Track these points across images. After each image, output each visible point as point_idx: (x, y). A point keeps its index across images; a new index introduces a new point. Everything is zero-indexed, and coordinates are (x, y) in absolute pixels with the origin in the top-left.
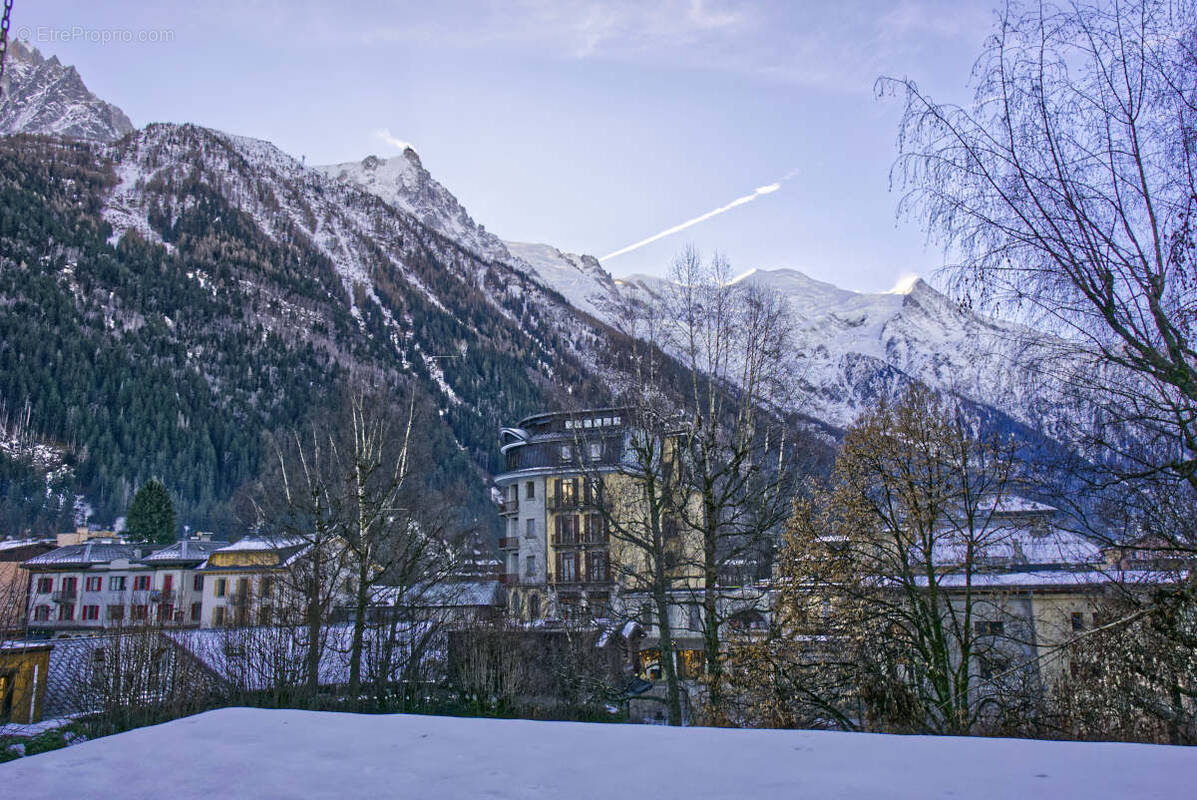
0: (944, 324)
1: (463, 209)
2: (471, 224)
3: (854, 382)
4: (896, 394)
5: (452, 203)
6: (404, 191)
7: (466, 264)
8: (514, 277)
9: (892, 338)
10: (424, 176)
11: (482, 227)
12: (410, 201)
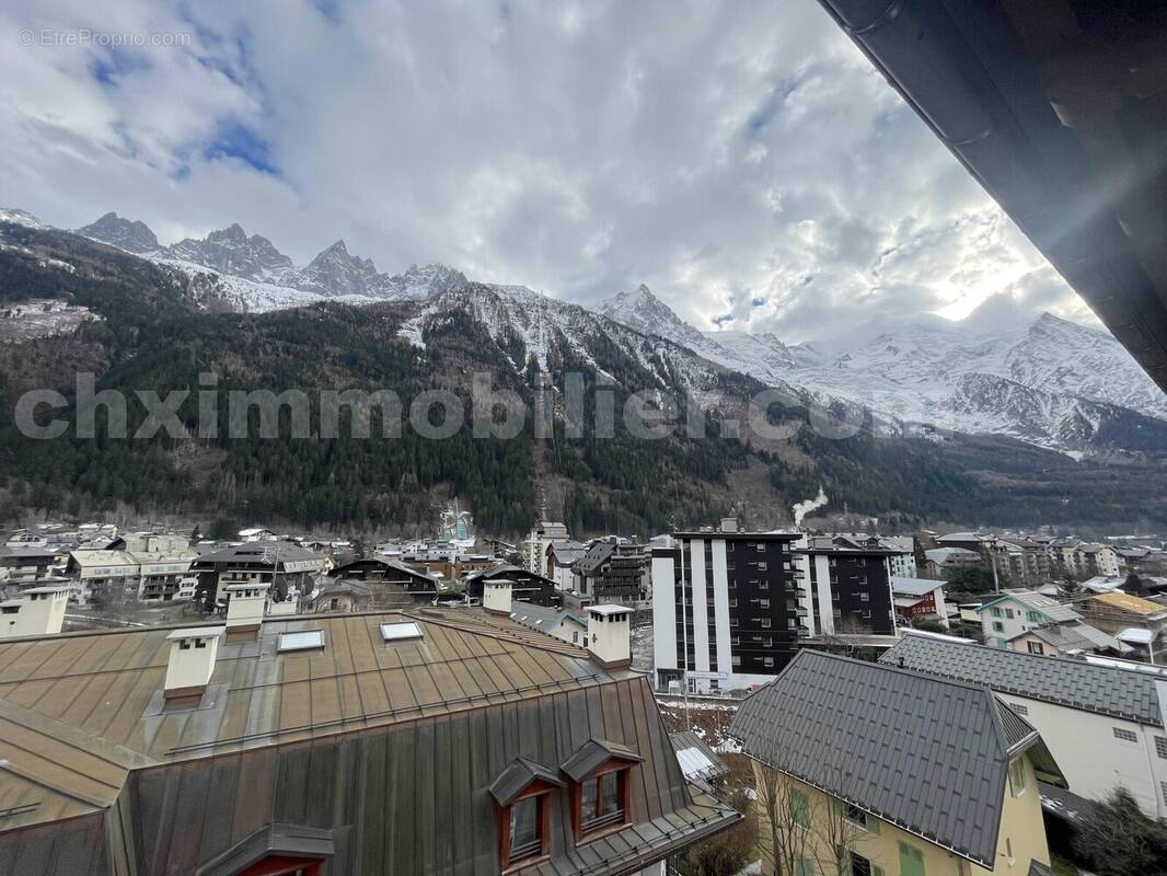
0: (1071, 345)
1: (674, 315)
2: (679, 323)
3: (970, 395)
4: (1009, 401)
5: (668, 312)
6: (638, 309)
7: (631, 339)
8: (662, 343)
9: (1017, 360)
10: (651, 298)
11: (686, 323)
12: (641, 315)
